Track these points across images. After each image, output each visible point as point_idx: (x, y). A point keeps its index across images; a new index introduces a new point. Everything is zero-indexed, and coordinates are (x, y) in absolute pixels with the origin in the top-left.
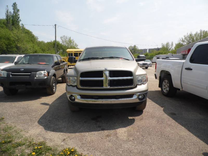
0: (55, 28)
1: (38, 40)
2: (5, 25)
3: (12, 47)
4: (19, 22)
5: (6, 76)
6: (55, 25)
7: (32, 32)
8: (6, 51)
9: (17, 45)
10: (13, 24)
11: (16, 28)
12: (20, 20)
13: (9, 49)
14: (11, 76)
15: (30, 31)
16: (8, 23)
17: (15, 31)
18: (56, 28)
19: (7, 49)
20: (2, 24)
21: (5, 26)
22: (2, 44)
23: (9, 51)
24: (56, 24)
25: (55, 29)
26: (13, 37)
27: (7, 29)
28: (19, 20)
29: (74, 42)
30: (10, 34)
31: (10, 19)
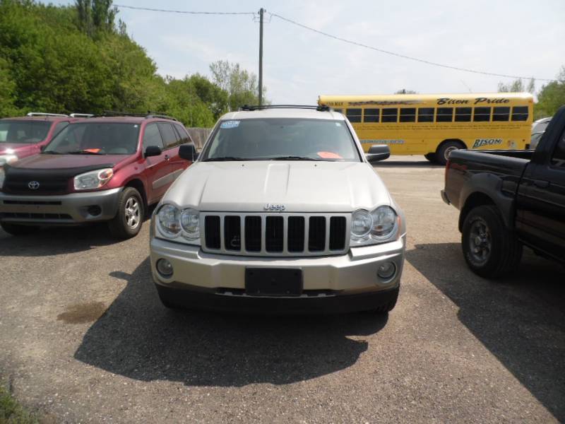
0: (261, 22)
1: (156, 73)
3: (102, 93)
4: (111, 17)
6: (262, 12)
10: (97, 21)
18: (264, 21)
21: (75, 27)
22: (78, 81)
24: (264, 8)
25: (259, 24)
27: (83, 36)
31: (86, 5)
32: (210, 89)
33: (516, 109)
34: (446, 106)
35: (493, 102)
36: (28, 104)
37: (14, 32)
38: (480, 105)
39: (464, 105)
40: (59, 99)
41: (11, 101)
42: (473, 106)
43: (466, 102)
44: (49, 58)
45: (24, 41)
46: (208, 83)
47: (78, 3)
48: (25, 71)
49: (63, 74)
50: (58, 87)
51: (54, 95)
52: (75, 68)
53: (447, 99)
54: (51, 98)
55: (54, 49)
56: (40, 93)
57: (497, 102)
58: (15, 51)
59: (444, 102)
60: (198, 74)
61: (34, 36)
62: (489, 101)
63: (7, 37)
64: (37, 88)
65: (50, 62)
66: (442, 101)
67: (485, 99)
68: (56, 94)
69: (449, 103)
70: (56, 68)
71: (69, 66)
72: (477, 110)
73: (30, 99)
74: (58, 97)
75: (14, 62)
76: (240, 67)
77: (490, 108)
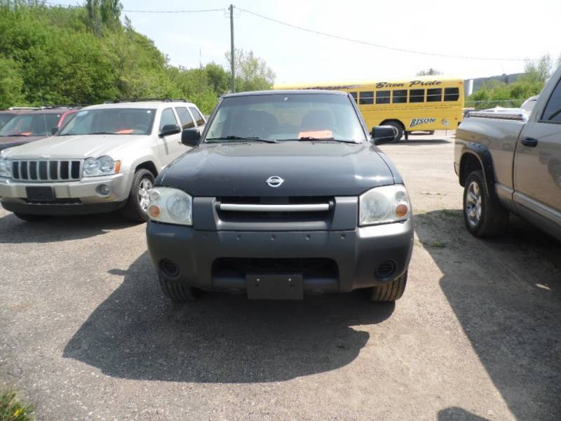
1: (169, 64)
2: (84, 22)
3: (107, 86)
4: (118, 12)
5: (190, 222)
6: (231, 8)
7: (152, 42)
8: (93, 96)
9: (118, 79)
10: (105, 18)
11: (112, 29)
12: (121, 5)
13: (99, 91)
14: (219, 222)
15: (148, 38)
16: (91, 16)
17: (112, 39)
19: (95, 90)
20: (77, 20)
21: (84, 25)
22: (83, 76)
23: (100, 97)
26: (106, 56)
27: (89, 34)
28: (118, 6)
29: (264, 65)
30: (99, 47)
31: (95, 4)
32: (224, 77)
33: (448, 90)
34: (384, 89)
35: (426, 84)
36: (37, 99)
37: (25, 35)
38: (415, 87)
39: (400, 88)
40: (67, 93)
41: (23, 96)
42: (409, 89)
43: (402, 85)
44: (55, 57)
45: (34, 43)
46: (222, 71)
47: (87, 2)
48: (34, 70)
49: (68, 70)
50: (65, 82)
51: (62, 90)
52: (79, 65)
53: (385, 83)
54: (58, 92)
55: (60, 49)
56: (48, 88)
57: (430, 84)
58: (26, 51)
59: (383, 86)
60: (213, 62)
61: (43, 38)
62: (422, 84)
63: (18, 40)
64: (45, 84)
65: (56, 60)
66: (380, 85)
67: (419, 82)
68: (63, 88)
69: (386, 86)
70: (62, 66)
71: (75, 63)
72: (413, 92)
73: (40, 94)
74: (66, 91)
75: (25, 62)
76: (254, 54)
77: (423, 90)
